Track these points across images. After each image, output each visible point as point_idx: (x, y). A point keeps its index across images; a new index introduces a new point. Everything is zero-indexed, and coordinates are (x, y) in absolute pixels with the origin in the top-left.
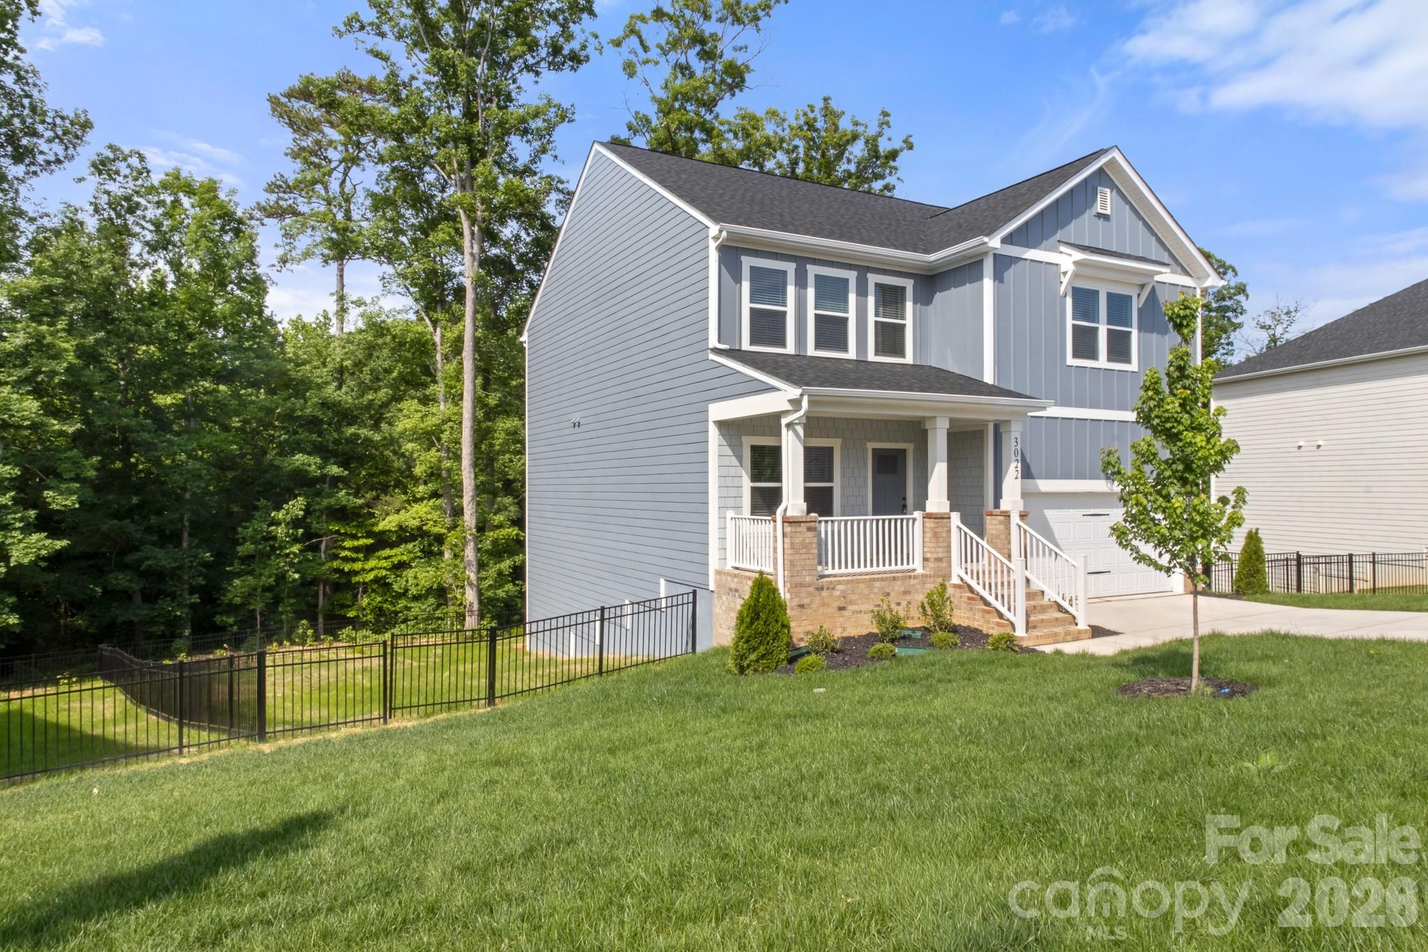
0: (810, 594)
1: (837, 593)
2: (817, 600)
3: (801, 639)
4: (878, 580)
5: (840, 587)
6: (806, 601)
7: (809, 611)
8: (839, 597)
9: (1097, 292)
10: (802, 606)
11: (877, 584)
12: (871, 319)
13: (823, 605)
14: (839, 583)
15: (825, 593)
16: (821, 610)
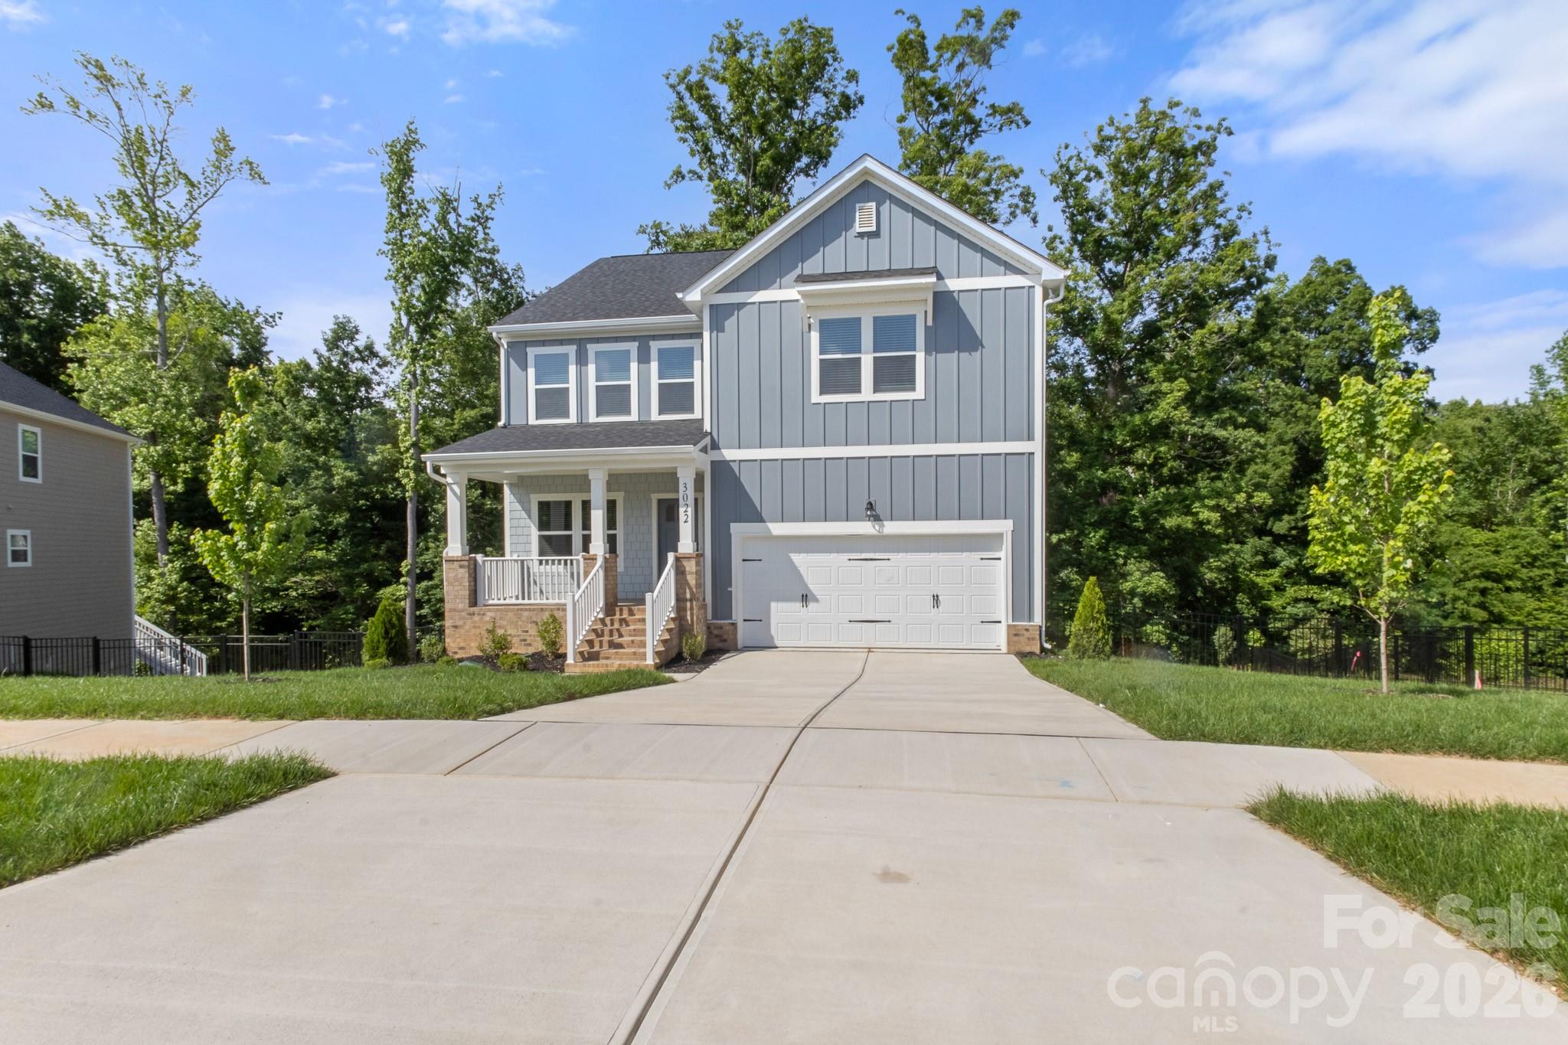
0: (462, 618)
1: (487, 619)
2: (469, 622)
3: (456, 653)
4: (526, 610)
5: (489, 614)
6: (460, 623)
7: (462, 631)
8: (489, 622)
9: (859, 320)
10: (456, 627)
11: (526, 614)
12: (655, 382)
13: (474, 627)
14: (489, 611)
15: (476, 618)
16: (473, 630)
